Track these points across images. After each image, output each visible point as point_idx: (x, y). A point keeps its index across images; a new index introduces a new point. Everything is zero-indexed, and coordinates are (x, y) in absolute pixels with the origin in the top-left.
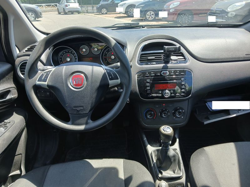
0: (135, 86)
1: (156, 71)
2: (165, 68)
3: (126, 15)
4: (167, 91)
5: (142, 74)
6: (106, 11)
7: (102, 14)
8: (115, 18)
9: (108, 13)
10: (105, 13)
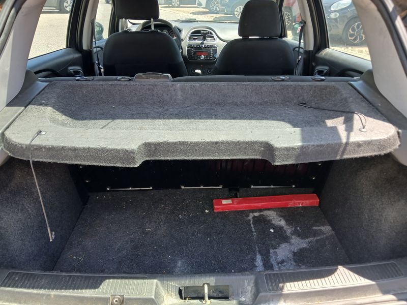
0: (186, 53)
1: (197, 45)
2: (202, 43)
3: (207, 10)
4: (203, 56)
5: (190, 46)
6: (178, 3)
7: (173, 7)
8: (191, 13)
9: (181, 6)
10: (176, 5)
